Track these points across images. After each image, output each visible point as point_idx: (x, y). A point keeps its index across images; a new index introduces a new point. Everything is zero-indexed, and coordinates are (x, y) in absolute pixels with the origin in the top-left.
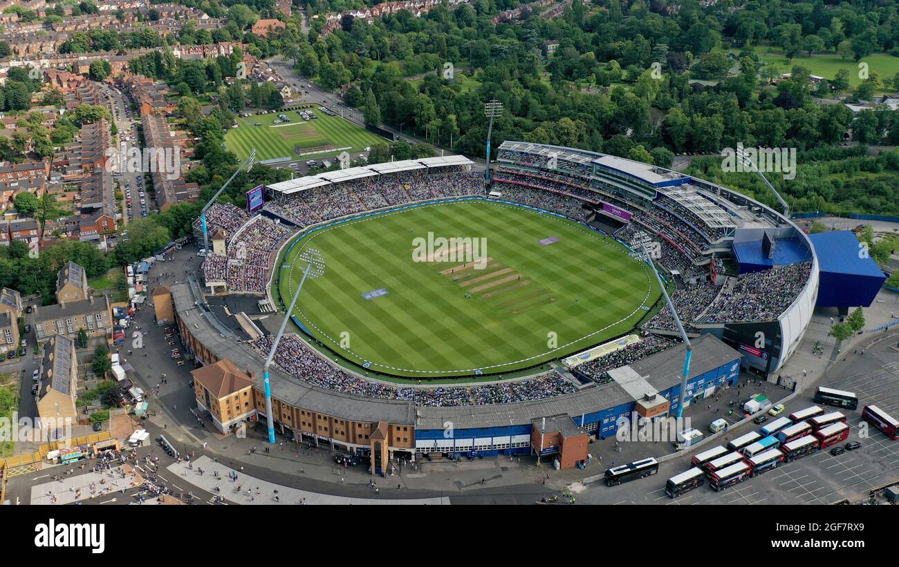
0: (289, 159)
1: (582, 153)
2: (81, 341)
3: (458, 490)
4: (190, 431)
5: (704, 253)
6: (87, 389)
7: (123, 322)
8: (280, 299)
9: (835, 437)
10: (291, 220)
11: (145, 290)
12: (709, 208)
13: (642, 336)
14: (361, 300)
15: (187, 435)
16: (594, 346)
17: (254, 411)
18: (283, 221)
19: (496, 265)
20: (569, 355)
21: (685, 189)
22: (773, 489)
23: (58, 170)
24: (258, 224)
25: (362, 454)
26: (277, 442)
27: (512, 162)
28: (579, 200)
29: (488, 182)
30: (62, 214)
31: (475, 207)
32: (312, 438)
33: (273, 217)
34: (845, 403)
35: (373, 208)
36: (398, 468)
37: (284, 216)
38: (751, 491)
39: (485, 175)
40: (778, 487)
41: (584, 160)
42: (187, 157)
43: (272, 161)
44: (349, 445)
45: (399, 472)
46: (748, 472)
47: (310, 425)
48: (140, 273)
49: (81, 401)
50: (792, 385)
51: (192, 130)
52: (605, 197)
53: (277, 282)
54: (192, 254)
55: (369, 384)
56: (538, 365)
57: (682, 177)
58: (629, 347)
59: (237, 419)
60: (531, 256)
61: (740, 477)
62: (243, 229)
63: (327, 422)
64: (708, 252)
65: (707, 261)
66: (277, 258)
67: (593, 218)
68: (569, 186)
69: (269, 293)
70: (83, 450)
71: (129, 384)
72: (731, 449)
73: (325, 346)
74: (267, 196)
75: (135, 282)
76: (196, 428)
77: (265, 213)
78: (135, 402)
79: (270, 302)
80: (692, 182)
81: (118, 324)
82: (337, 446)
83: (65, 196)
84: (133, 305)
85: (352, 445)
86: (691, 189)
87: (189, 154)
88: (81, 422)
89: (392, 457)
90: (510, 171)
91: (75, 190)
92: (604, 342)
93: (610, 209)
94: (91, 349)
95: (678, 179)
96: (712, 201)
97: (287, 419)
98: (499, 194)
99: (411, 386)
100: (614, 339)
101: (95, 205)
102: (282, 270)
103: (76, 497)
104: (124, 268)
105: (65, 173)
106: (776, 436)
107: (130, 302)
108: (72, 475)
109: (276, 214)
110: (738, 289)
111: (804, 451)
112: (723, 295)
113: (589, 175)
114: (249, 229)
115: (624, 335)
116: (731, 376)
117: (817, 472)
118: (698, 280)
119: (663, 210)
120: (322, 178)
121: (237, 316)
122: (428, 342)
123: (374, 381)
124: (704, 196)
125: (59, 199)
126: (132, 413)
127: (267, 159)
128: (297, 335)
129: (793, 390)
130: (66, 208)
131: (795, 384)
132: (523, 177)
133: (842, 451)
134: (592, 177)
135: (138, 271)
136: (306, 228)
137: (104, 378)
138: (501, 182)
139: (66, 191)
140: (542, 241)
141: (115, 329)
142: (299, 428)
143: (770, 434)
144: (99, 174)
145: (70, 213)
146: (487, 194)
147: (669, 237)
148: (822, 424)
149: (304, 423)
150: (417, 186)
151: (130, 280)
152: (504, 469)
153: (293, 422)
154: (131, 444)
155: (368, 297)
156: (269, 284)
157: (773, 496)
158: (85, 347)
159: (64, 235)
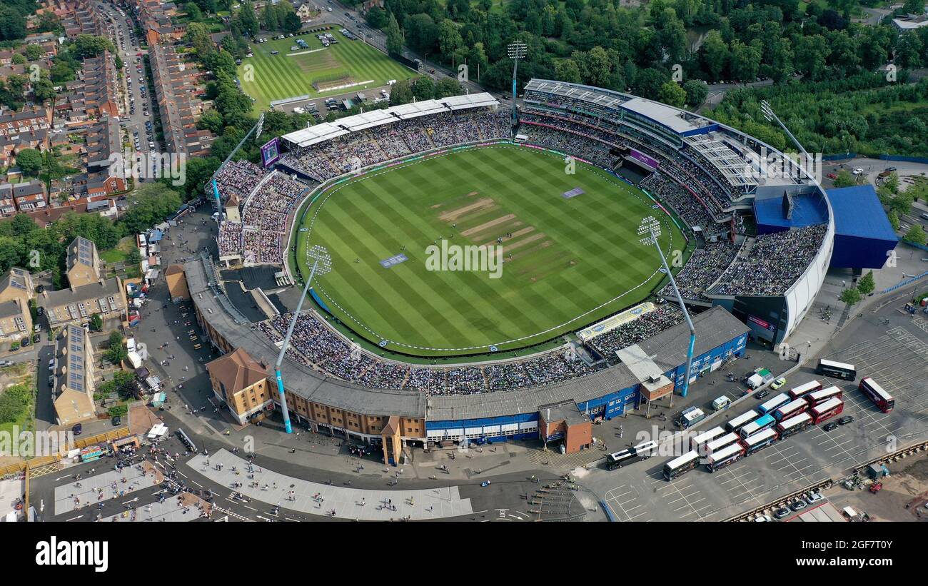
0: (307, 97)
1: (611, 93)
2: (95, 325)
3: (466, 478)
4: (207, 421)
5: (725, 211)
6: (104, 380)
7: (137, 302)
8: (297, 269)
9: (829, 413)
10: (309, 174)
11: (159, 263)
12: (733, 161)
13: (657, 303)
14: (380, 269)
15: (206, 426)
16: (609, 317)
17: (270, 400)
18: (300, 176)
19: (518, 224)
20: (584, 328)
21: (711, 138)
22: (764, 468)
23: (61, 117)
24: (274, 181)
25: (376, 443)
26: (294, 432)
27: (539, 103)
28: (606, 144)
29: (515, 122)
30: (68, 172)
31: (500, 152)
32: (328, 429)
33: (289, 171)
34: (844, 375)
35: (395, 157)
36: (410, 456)
37: (301, 170)
38: (744, 471)
39: (512, 115)
40: (769, 466)
41: (612, 102)
42: (198, 97)
43: (289, 100)
44: (363, 436)
45: (411, 461)
46: (742, 453)
47: (324, 416)
48: (153, 243)
49: (99, 394)
50: (796, 355)
51: (203, 62)
52: (632, 143)
53: (294, 249)
54: (206, 217)
55: (384, 366)
56: (552, 339)
57: (710, 123)
58: (643, 317)
59: (254, 410)
60: (554, 211)
61: (734, 458)
62: (258, 187)
63: (341, 415)
64: (729, 210)
65: (728, 219)
66: (294, 221)
67: (620, 164)
68: (597, 130)
69: (286, 262)
70: (103, 448)
71: (146, 373)
72: (729, 429)
73: (342, 323)
74: (284, 147)
75: (148, 254)
76: (214, 418)
77: (281, 168)
78: (153, 392)
79: (286, 274)
80: (719, 129)
81: (133, 302)
82: (351, 436)
83: (69, 149)
84: (147, 282)
85: (366, 436)
86: (718, 137)
87: (201, 92)
88: (100, 416)
89: (405, 445)
90: (537, 113)
91: (81, 141)
92: (620, 312)
93: (637, 155)
94: (105, 334)
95: (705, 126)
96: (738, 152)
97: (302, 410)
98: (525, 137)
99: (426, 366)
100: (630, 307)
101: (102, 163)
102: (299, 234)
103: (99, 498)
104: (135, 238)
105: (69, 119)
106: (773, 414)
107: (144, 278)
108: (94, 474)
109: (293, 168)
110: (754, 253)
111: (798, 428)
112: (739, 259)
113: (617, 118)
114: (265, 187)
115: (640, 303)
116: (738, 349)
117: (808, 448)
118: (719, 238)
119: (688, 160)
120: (340, 126)
121: (253, 292)
122: (445, 315)
123: (390, 361)
124: (730, 146)
125: (64, 152)
126: (150, 405)
127: (284, 97)
128: (315, 311)
129: (797, 361)
130: (72, 165)
131: (799, 355)
132: (550, 119)
133: (834, 427)
134: (619, 122)
135: (150, 240)
136: (324, 184)
137: (121, 366)
138: (527, 124)
139: (71, 142)
140: (566, 193)
141: (130, 309)
142: (314, 419)
143: (768, 411)
144: (105, 123)
145: (77, 170)
146: (514, 137)
147: (694, 190)
148: (818, 400)
149: (318, 415)
150: (440, 129)
151: (143, 252)
152: (512, 455)
153: (308, 412)
154: (150, 439)
155: (386, 264)
156: (286, 251)
157: (763, 476)
158: (100, 331)
159: (72, 198)
